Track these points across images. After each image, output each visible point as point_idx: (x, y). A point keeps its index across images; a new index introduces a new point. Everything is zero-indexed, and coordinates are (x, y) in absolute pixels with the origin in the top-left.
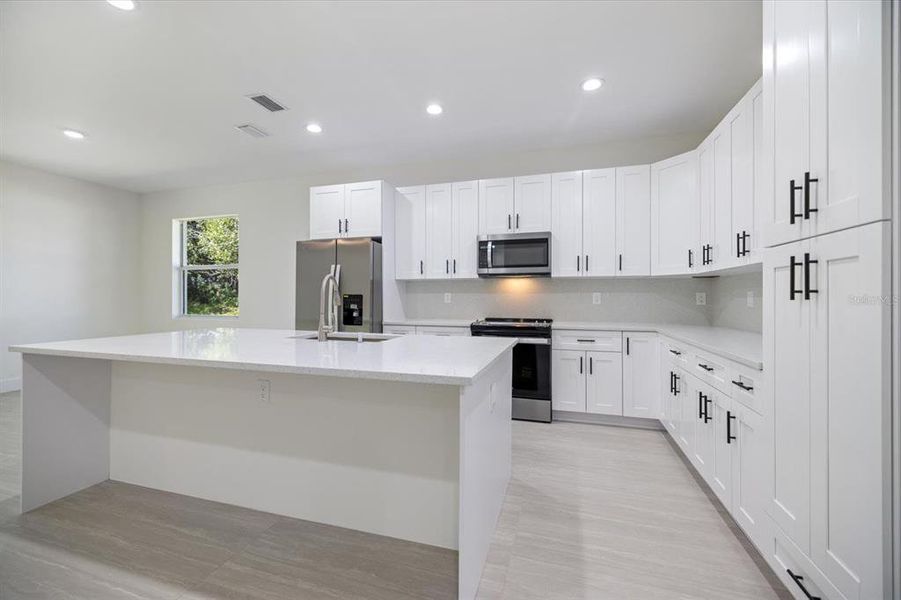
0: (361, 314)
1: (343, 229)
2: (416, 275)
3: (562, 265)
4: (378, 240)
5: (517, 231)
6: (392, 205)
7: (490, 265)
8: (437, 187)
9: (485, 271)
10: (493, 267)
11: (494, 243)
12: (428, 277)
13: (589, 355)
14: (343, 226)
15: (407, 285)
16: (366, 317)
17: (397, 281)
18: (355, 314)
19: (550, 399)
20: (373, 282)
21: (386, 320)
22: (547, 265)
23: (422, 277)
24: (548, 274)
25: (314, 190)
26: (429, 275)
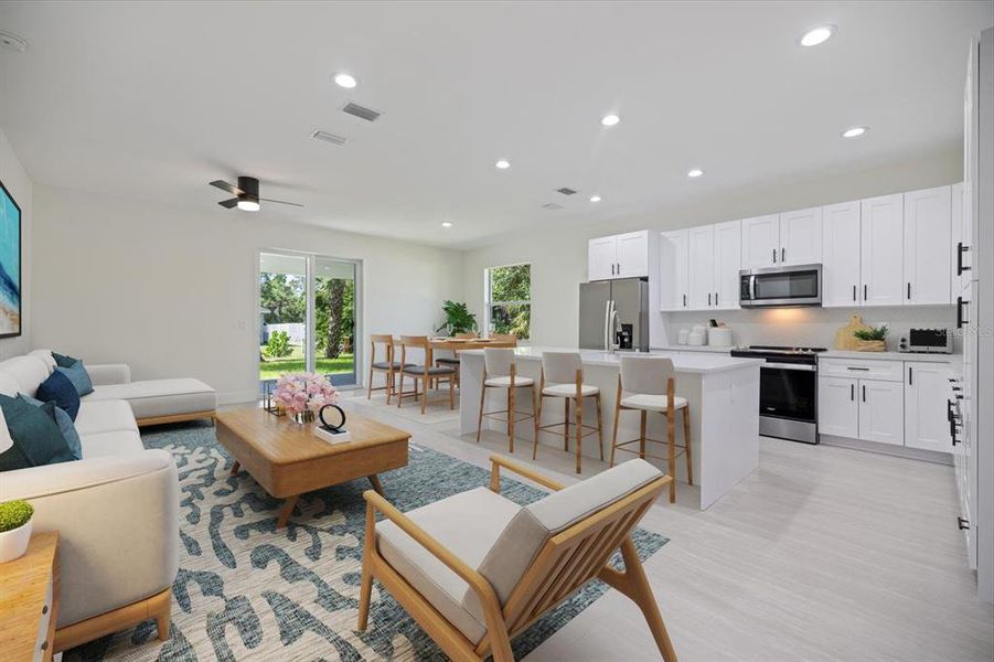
0: (631, 340)
1: (616, 271)
2: (679, 307)
3: (835, 294)
4: (645, 279)
5: (783, 264)
6: (657, 248)
7: (753, 297)
8: (699, 229)
9: (747, 302)
10: (756, 299)
11: (757, 276)
12: (691, 309)
13: (862, 383)
14: (616, 268)
15: (670, 316)
16: (635, 342)
17: (662, 313)
18: (626, 340)
19: (816, 422)
20: (641, 314)
21: (651, 345)
22: (816, 296)
23: (686, 309)
24: (819, 305)
25: (592, 242)
26: (691, 307)
